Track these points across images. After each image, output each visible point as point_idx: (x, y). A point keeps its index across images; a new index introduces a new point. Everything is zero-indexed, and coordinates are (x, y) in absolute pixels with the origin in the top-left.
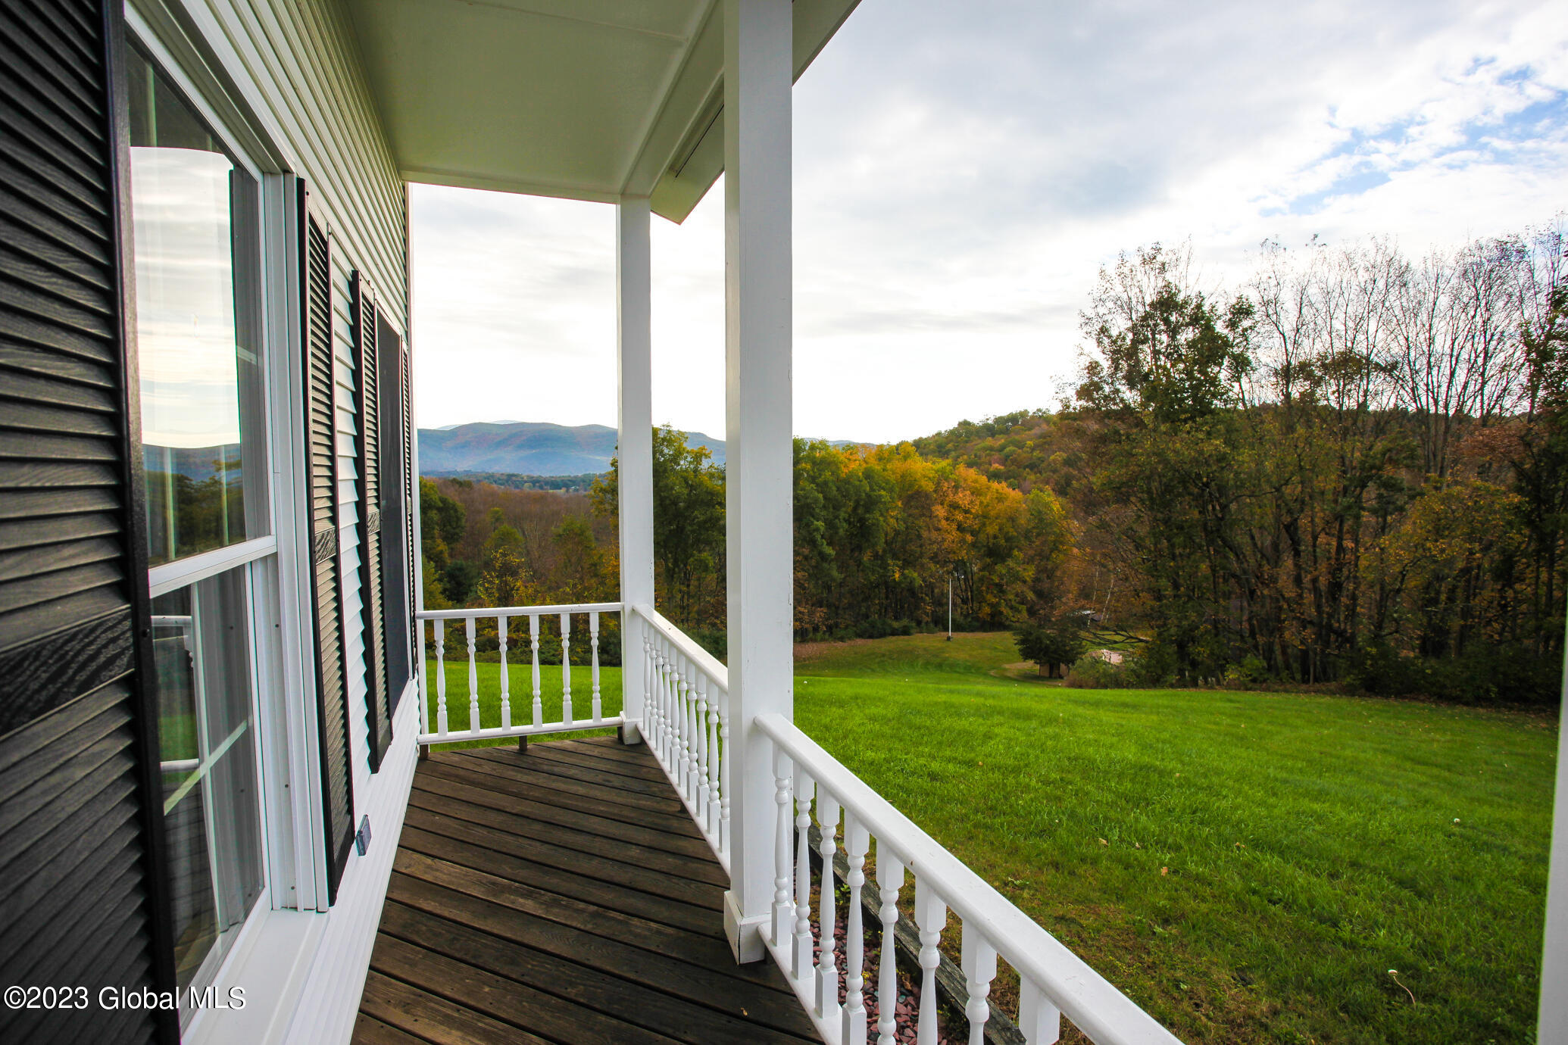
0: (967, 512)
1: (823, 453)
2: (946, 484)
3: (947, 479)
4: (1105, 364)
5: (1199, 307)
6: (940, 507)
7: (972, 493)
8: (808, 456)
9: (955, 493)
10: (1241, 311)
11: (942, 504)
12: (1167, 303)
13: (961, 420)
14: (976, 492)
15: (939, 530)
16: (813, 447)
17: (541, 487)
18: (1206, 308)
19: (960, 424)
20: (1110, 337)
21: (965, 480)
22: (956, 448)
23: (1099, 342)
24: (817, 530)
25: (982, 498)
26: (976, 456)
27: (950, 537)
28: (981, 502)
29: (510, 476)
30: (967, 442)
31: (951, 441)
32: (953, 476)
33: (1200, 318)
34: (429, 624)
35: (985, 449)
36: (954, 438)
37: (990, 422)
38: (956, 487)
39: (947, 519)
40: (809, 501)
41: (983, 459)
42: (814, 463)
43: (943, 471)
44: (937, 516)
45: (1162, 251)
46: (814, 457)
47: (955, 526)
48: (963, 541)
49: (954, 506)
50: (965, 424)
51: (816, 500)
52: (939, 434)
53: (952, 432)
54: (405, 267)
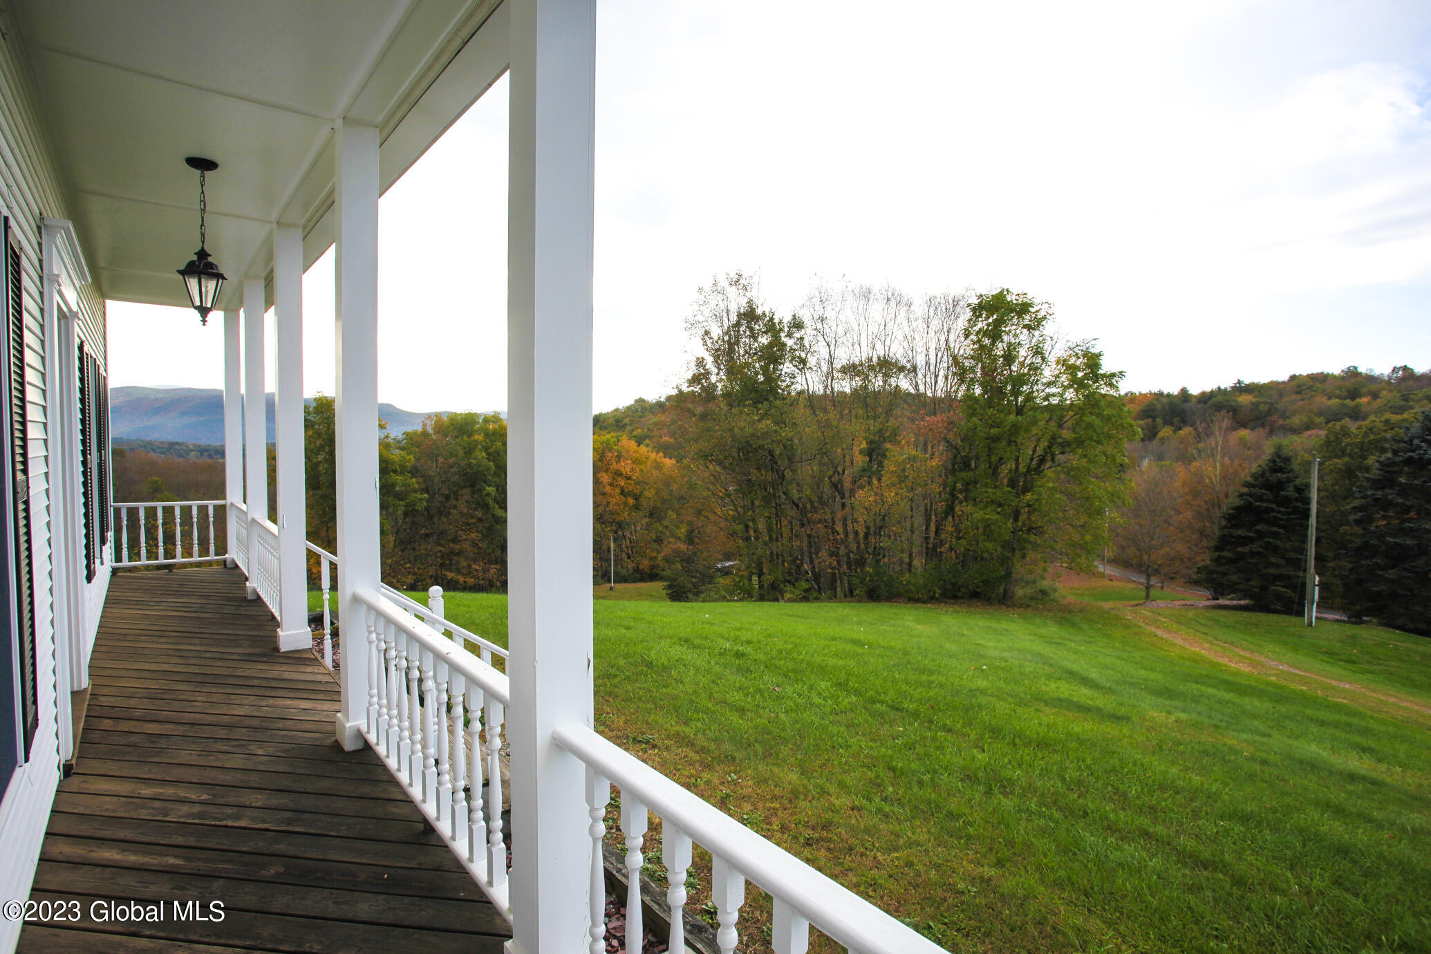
0: (629, 478)
1: (496, 426)
2: (610, 455)
3: (610, 450)
4: (709, 360)
5: (771, 319)
6: (604, 474)
7: (633, 462)
8: (481, 429)
9: (618, 462)
10: (797, 324)
11: (607, 471)
12: (750, 315)
13: (637, 398)
14: (637, 462)
15: (604, 494)
16: (486, 420)
17: (210, 456)
18: (776, 321)
19: (636, 401)
20: (711, 338)
21: (628, 451)
22: (632, 423)
23: (705, 344)
24: (488, 494)
25: (642, 467)
26: (649, 430)
27: (613, 501)
28: (641, 470)
29: (172, 444)
30: (641, 417)
31: (628, 416)
32: (616, 447)
33: (772, 328)
34: (117, 511)
35: (656, 424)
36: (630, 414)
37: (663, 399)
38: (619, 457)
39: (611, 485)
40: (481, 469)
41: (655, 433)
42: (487, 435)
43: (608, 443)
44: (602, 482)
45: (743, 277)
46: (487, 429)
47: (618, 491)
48: (626, 504)
49: (618, 473)
50: (640, 401)
51: (488, 469)
52: (617, 410)
53: (629, 408)
54: (105, 338)
